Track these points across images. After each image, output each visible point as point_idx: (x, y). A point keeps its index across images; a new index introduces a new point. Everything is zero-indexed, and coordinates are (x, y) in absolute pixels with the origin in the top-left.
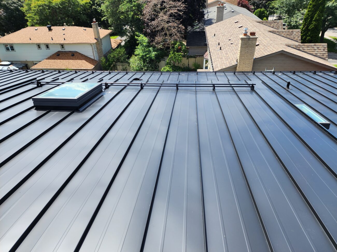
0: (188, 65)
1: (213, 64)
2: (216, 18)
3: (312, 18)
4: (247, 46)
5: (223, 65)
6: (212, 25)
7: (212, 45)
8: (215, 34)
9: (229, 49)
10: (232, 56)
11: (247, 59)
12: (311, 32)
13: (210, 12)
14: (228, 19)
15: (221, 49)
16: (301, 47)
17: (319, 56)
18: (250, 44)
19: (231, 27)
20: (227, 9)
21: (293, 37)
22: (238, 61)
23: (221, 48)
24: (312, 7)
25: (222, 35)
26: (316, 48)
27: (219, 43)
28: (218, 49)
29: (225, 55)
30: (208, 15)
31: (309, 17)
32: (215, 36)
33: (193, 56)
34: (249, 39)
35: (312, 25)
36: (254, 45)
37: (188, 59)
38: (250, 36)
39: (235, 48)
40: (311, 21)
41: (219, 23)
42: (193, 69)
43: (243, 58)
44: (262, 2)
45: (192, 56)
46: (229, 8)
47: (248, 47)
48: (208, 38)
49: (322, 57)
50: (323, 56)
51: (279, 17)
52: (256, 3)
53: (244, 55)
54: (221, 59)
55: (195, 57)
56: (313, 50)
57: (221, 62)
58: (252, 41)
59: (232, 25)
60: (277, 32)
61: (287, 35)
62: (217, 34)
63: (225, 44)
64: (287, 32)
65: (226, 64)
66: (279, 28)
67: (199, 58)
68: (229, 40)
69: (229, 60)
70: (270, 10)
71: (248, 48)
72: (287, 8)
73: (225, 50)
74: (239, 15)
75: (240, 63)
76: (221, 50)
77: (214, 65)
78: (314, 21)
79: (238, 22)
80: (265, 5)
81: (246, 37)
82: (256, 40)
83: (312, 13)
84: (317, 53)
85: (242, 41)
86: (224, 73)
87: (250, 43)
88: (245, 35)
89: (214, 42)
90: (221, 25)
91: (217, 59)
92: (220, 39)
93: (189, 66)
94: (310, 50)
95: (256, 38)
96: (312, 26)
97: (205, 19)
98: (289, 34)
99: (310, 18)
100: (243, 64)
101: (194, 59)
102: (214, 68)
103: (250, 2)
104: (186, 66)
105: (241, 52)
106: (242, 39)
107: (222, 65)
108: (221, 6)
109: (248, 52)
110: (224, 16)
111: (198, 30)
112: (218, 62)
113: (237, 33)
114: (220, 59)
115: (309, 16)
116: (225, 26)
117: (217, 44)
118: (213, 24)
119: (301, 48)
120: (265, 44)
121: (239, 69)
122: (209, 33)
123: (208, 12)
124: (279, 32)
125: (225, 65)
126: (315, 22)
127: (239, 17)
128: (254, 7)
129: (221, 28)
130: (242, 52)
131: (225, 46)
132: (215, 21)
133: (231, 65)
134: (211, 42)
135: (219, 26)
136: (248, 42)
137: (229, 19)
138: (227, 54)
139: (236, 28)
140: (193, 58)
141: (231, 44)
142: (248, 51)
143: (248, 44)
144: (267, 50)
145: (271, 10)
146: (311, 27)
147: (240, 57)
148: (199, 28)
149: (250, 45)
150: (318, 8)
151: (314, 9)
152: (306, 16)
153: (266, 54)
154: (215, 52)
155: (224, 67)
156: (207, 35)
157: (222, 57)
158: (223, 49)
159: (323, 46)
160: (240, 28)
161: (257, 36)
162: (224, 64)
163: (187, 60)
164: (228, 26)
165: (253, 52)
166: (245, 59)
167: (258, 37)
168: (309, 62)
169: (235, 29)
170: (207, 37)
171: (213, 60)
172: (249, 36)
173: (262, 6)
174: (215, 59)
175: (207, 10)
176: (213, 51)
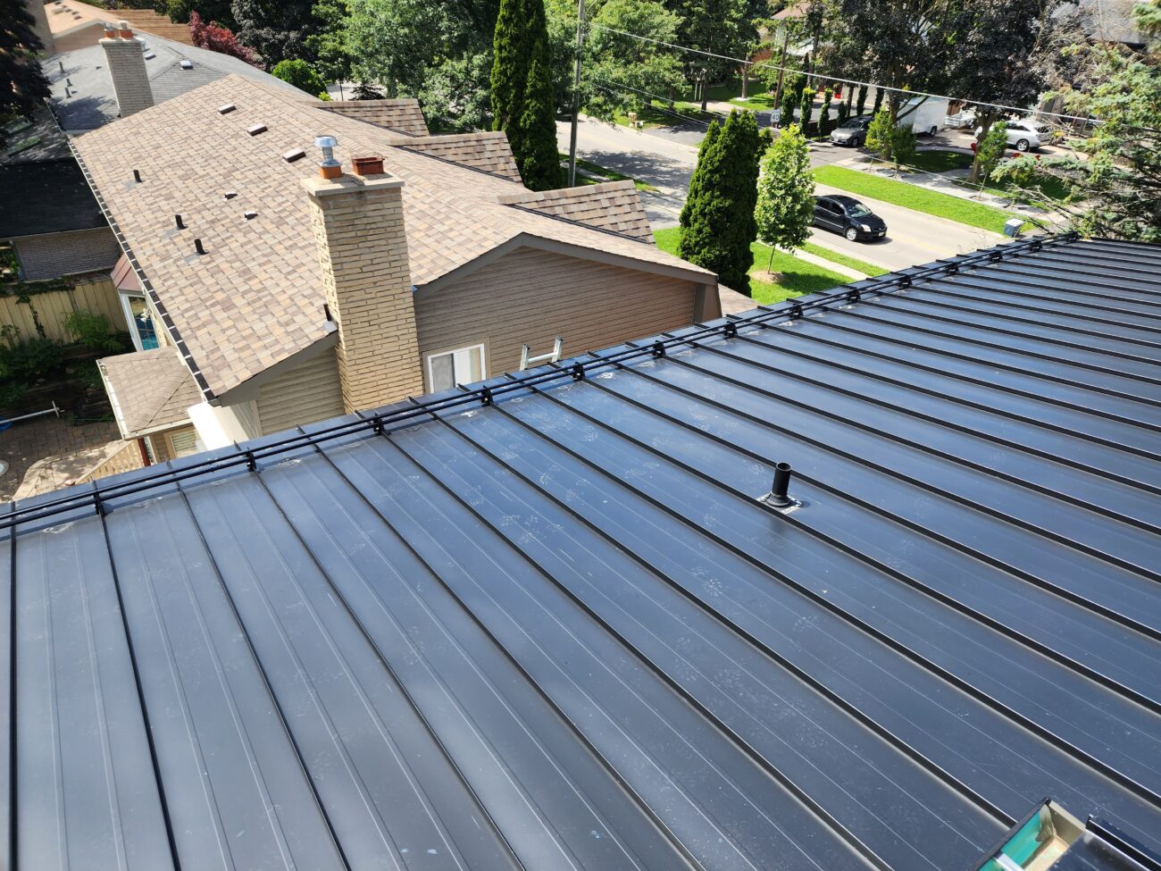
0: (40, 328)
1: (188, 345)
2: (113, 95)
3: (521, 85)
4: (359, 234)
5: (253, 346)
6: (105, 127)
7: (142, 230)
8: (136, 173)
9: (246, 244)
10: (284, 284)
11: (382, 299)
12: (531, 138)
13: (75, 71)
14: (179, 99)
15: (201, 251)
16: (556, 203)
17: (624, 233)
18: (370, 220)
19: (211, 133)
20: (154, 56)
21: (487, 162)
22: (336, 316)
23: (198, 243)
24: (510, 45)
25: (180, 173)
26: (606, 203)
27: (178, 218)
28: (187, 252)
29: (237, 281)
30: (70, 85)
31: (511, 84)
32: (138, 180)
33: (51, 283)
34: (361, 193)
35: (527, 112)
36: (392, 223)
37: (28, 301)
38: (361, 178)
39: (280, 237)
40: (520, 96)
41: (137, 117)
42: (77, 342)
43: (359, 295)
44: (287, 37)
45: (41, 284)
46: (165, 52)
47: (369, 238)
48: (105, 195)
49: (635, 234)
50: (638, 228)
51: (363, 89)
52: (266, 40)
53: (361, 281)
54: (224, 310)
55: (64, 285)
56: (601, 213)
57: (234, 326)
58: (379, 206)
59: (211, 123)
60: (423, 147)
61: (464, 157)
62: (149, 172)
63: (213, 222)
64: (462, 144)
65: (269, 340)
66: (412, 128)
67: (88, 287)
68: (230, 197)
69: (277, 310)
70: (326, 67)
71: (369, 244)
72: (391, 57)
73: (225, 251)
74: (225, 80)
75: (348, 323)
76: (205, 258)
77: (197, 355)
78: (532, 96)
79: (233, 109)
80: (301, 46)
81: (338, 186)
82: (399, 199)
83: (517, 69)
84: (614, 220)
85: (325, 208)
86: (310, 448)
87: (370, 214)
88: (333, 172)
89: (149, 215)
90: (155, 125)
91: (204, 315)
92: (177, 194)
93: (44, 335)
94: (592, 214)
95: (395, 190)
96: (528, 115)
97: (60, 100)
98: (470, 150)
99: (512, 87)
100: (367, 324)
101: (64, 296)
102: (203, 372)
103: (241, 37)
104: (24, 333)
105: (339, 267)
106: (323, 199)
107: (248, 347)
108: (124, 40)
109: (375, 262)
110: (151, 85)
111: (40, 154)
112: (212, 328)
113: (253, 158)
114: (219, 307)
115: (509, 79)
116: (176, 129)
117: (166, 224)
118: (111, 125)
119: (558, 210)
120: (424, 207)
121: (354, 357)
122: (99, 167)
123: (63, 72)
124: (433, 147)
125: (265, 347)
126: (537, 100)
127: (229, 89)
128: (261, 54)
129: (158, 138)
130: (345, 266)
131: (220, 229)
132: (117, 109)
133: (304, 344)
134: (128, 217)
135: (142, 131)
136: (357, 209)
137: (184, 95)
138: (246, 274)
139: (236, 136)
140: (55, 293)
141: (250, 217)
142: (372, 256)
143: (365, 221)
144: (451, 235)
145: (328, 64)
146: (525, 120)
147: (341, 292)
148: (39, 143)
149: (373, 226)
150: (531, 49)
151: (519, 51)
152: (499, 80)
153: (459, 261)
154: (174, 269)
155: (268, 361)
156: (95, 177)
157: (229, 298)
158: (217, 247)
159: (624, 190)
160: (258, 136)
161: (395, 179)
162: (259, 338)
163: (26, 307)
164: (190, 129)
165: (397, 257)
166: (369, 302)
167: (402, 184)
168: (622, 268)
169: (233, 142)
170: (95, 187)
171: (180, 324)
172: (353, 180)
173: (291, 51)
174: (187, 310)
175: (57, 62)
176: (157, 265)
